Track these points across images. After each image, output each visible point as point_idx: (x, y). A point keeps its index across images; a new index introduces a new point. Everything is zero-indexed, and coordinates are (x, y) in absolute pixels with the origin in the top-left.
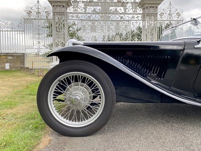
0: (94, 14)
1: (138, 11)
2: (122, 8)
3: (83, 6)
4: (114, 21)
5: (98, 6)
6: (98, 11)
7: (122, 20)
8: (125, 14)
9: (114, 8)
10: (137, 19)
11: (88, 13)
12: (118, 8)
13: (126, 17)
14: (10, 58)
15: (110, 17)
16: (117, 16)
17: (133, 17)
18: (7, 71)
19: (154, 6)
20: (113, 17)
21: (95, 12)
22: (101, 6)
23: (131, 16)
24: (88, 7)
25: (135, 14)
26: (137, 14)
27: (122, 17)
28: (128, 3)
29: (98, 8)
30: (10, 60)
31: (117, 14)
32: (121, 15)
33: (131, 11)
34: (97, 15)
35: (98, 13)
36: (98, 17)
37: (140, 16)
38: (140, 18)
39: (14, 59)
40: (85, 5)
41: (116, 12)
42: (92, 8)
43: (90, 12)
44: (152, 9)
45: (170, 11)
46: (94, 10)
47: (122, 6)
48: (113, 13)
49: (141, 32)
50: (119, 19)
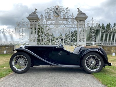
0: (51, 25)
1: (74, 23)
2: (66, 21)
3: (45, 21)
4: (61, 28)
5: (53, 21)
6: (53, 23)
7: (66, 27)
8: (67, 24)
9: (62, 21)
10: (74, 27)
11: (48, 24)
12: (64, 22)
13: (68, 26)
14: (7, 48)
15: (59, 26)
16: (63, 26)
17: (72, 26)
18: (5, 54)
19: (83, 20)
20: (61, 26)
21: (51, 24)
22: (55, 21)
23: (71, 25)
24: (48, 22)
25: (73, 24)
26: (74, 24)
27: (66, 26)
28: (69, 19)
29: (53, 22)
30: (7, 49)
31: (63, 24)
32: (65, 25)
33: (71, 23)
34: (53, 25)
35: (53, 24)
36: (53, 26)
37: (76, 25)
38: (76, 26)
39: (9, 48)
40: (46, 21)
41: (62, 24)
42: (50, 22)
43: (49, 24)
44: (82, 22)
45: (92, 22)
46: (51, 23)
47: (66, 20)
48: (61, 24)
49: (77, 34)
50: (64, 27)
